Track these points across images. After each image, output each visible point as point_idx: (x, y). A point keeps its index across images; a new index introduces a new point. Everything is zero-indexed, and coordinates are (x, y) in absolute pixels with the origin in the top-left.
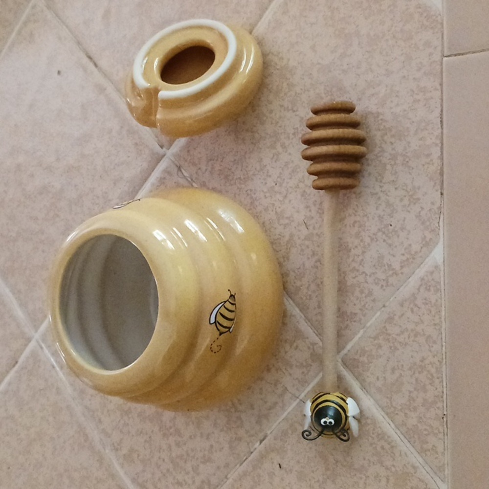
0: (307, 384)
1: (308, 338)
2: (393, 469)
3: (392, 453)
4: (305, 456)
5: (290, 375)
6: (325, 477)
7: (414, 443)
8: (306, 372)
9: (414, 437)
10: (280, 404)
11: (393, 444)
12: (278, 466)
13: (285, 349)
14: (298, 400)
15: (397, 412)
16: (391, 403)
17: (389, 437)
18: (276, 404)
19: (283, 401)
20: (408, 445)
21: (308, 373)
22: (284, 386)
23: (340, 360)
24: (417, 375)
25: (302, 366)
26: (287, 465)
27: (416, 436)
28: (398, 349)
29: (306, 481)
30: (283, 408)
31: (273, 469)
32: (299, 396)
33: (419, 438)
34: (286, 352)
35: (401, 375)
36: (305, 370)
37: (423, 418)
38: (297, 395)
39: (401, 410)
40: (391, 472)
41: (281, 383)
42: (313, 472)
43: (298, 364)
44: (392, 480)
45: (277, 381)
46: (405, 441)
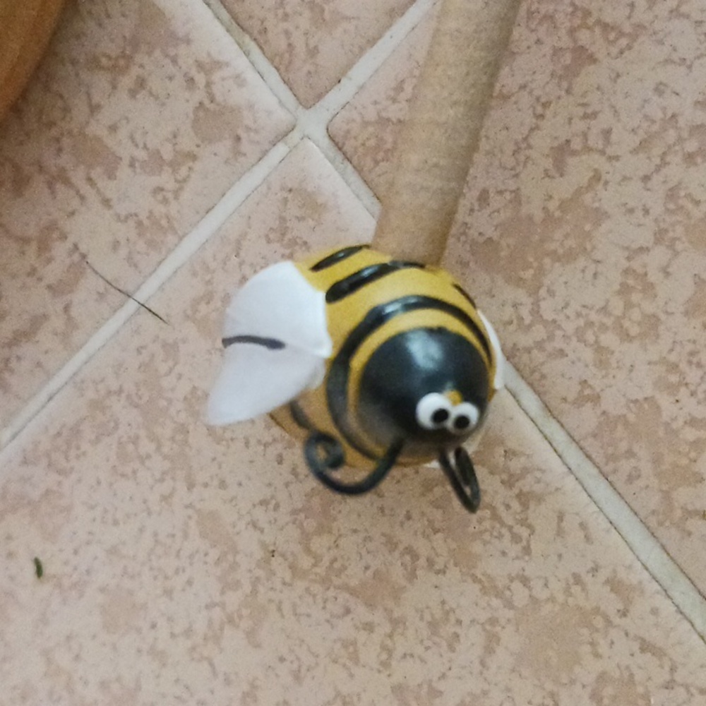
0: (171, 238)
1: (188, 41)
2: (520, 595)
3: (524, 522)
4: (141, 530)
5: (107, 203)
6: (217, 613)
7: (631, 479)
8: (170, 185)
9: (630, 454)
10: (57, 322)
11: (526, 484)
12: (31, 569)
13: (88, 95)
14: (131, 306)
15: (558, 343)
16: (536, 304)
17: (510, 454)
18: (37, 322)
19: (67, 309)
20: (602, 490)
21: (177, 194)
22: (76, 247)
23: (319, 133)
24: (675, 171)
25: (156, 162)
26: (66, 563)
27: (642, 450)
28: (592, 59)
29: (139, 630)
30: (68, 338)
31: (12, 578)
32: (138, 288)
33: (657, 460)
34: (94, 109)
35: (597, 177)
36: (166, 179)
37: (683, 366)
38: (129, 288)
39: (580, 334)
40: (509, 604)
41: (64, 237)
42: (168, 593)
43: (141, 154)
44: (510, 639)
45: (52, 227)
46: (588, 471)
